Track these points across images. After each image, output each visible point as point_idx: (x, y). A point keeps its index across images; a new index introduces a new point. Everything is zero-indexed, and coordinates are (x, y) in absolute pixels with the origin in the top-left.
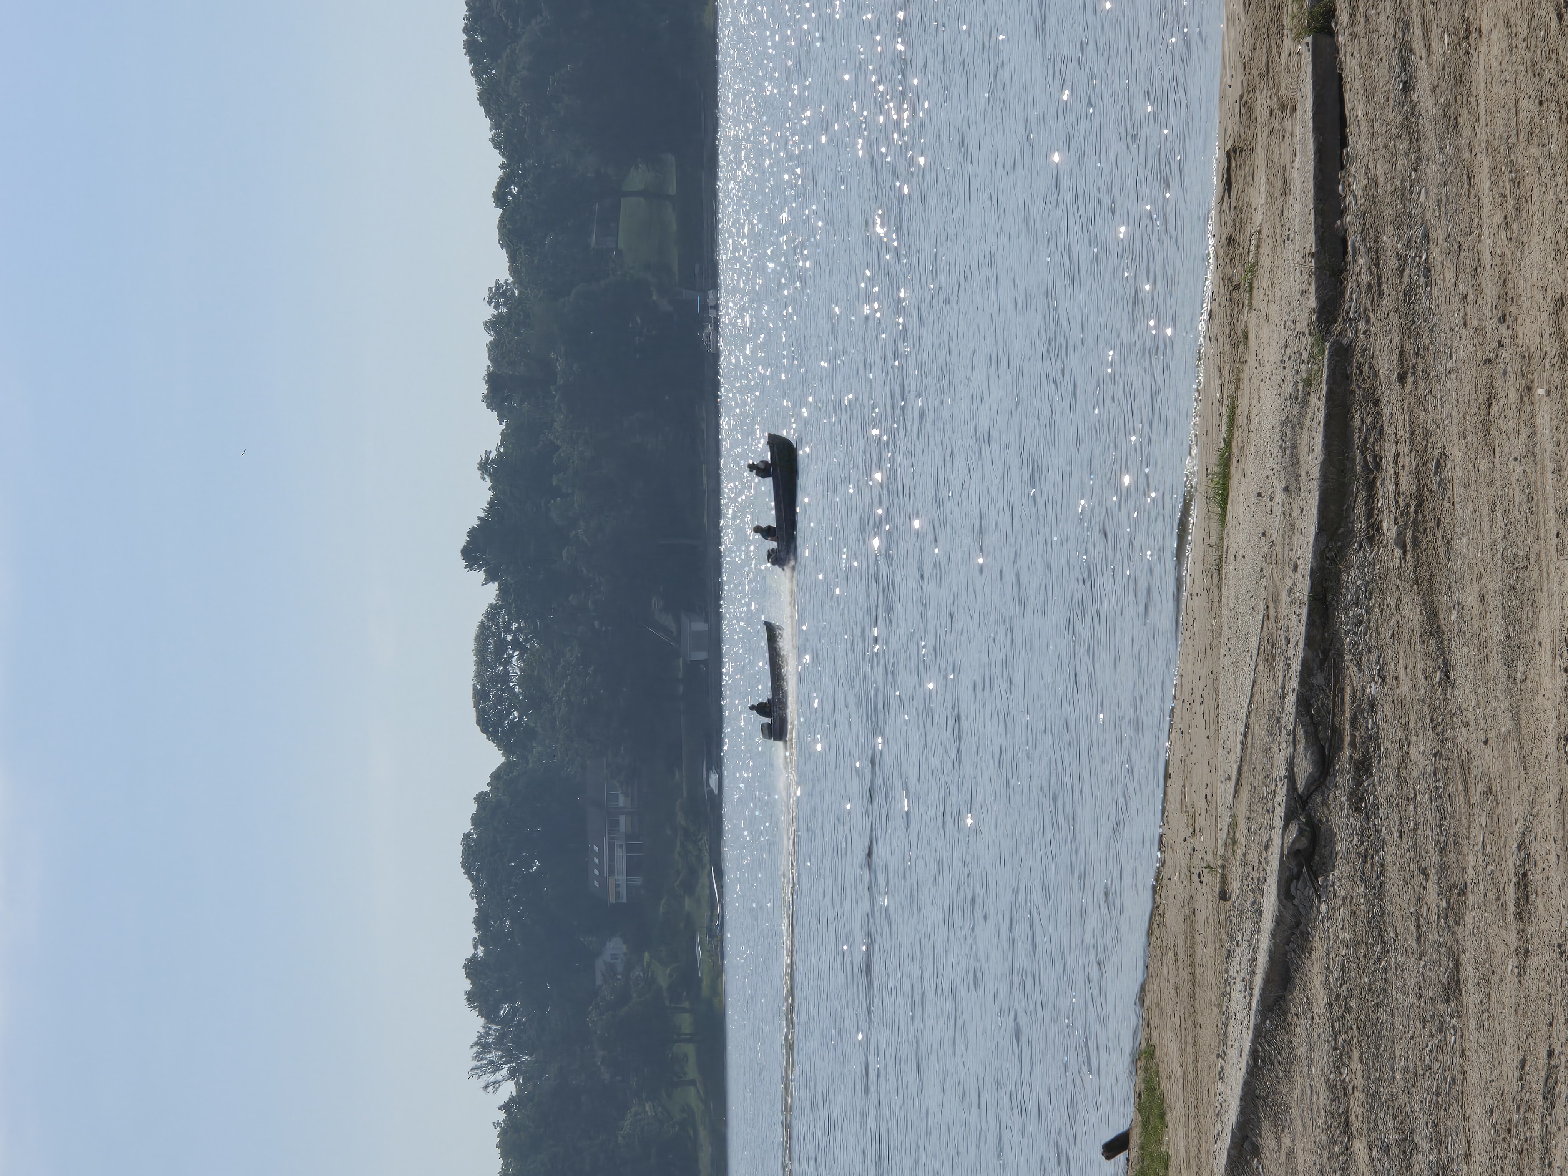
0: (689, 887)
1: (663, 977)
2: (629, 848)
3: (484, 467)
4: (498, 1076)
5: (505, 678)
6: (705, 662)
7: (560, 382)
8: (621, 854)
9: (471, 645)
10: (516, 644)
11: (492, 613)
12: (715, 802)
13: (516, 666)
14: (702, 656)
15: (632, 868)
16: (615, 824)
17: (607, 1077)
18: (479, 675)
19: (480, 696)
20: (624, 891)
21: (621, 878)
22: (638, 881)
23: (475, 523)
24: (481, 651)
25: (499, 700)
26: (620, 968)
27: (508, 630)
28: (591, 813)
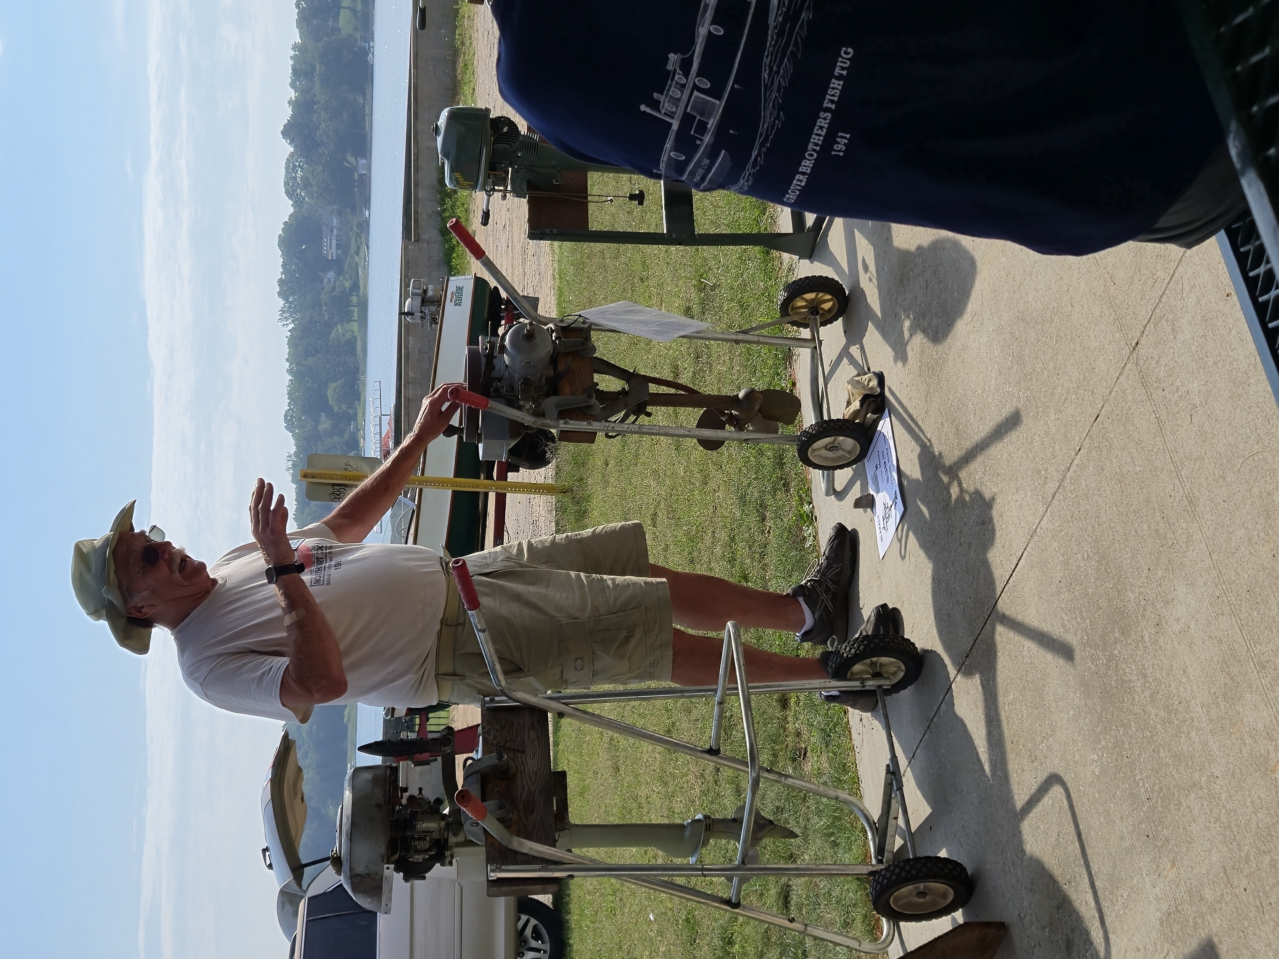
0: (357, 253)
1: (347, 284)
2: (337, 240)
3: (289, 103)
4: (288, 322)
5: (295, 178)
6: (365, 174)
7: (318, 72)
8: (334, 242)
9: (284, 166)
10: (300, 166)
11: (292, 155)
12: (367, 222)
13: (300, 173)
14: (364, 172)
15: (338, 247)
16: (332, 231)
17: (326, 317)
18: (286, 176)
19: (286, 184)
20: (334, 255)
21: (334, 250)
22: (340, 252)
23: (286, 122)
24: (287, 168)
25: (293, 186)
26: (332, 281)
27: (297, 161)
28: (324, 227)
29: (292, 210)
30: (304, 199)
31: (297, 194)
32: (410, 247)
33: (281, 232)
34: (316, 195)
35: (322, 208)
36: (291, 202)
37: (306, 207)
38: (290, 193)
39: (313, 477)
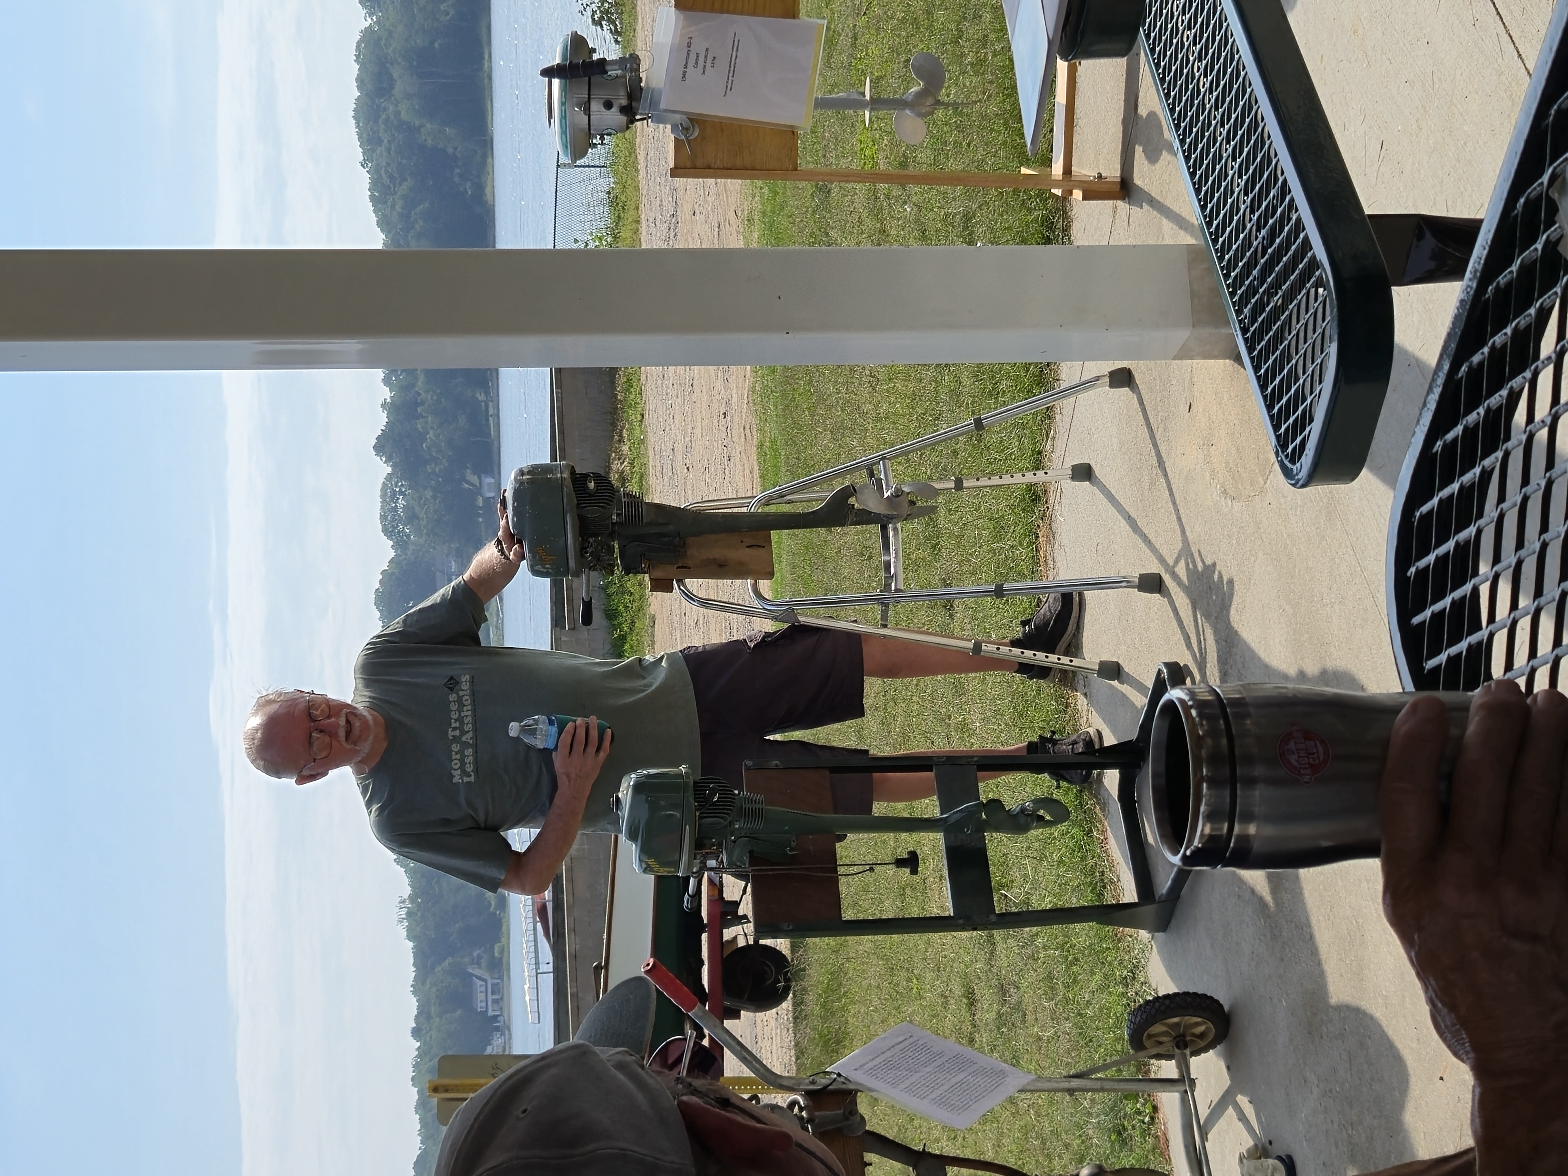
3: (383, 406)
5: (395, 510)
6: (492, 498)
9: (379, 493)
10: (401, 492)
11: (389, 478)
13: (401, 502)
18: (383, 508)
19: (383, 518)
23: (380, 432)
24: (384, 496)
25: (393, 520)
27: (396, 486)
28: (438, 574)
29: (392, 554)
30: (408, 536)
31: (399, 532)
32: (564, 638)
33: (377, 586)
34: (425, 531)
35: (434, 548)
36: (391, 543)
37: (411, 547)
38: (389, 531)
39: (446, 1091)
